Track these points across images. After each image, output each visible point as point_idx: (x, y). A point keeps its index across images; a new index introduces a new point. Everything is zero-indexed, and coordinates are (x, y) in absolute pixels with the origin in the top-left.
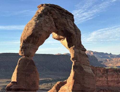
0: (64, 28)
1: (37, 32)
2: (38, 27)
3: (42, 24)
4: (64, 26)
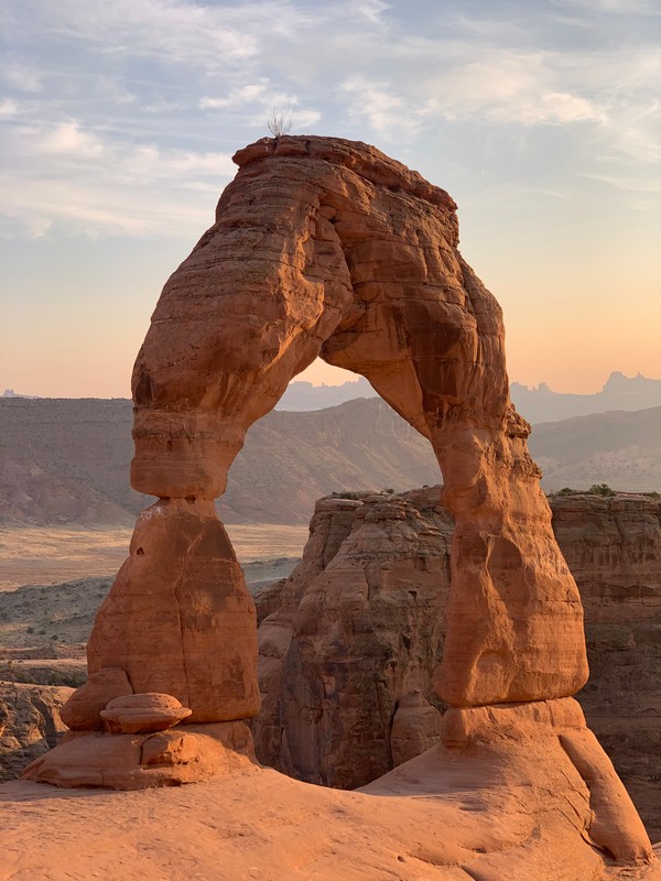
1: (251, 335)
4: (406, 280)
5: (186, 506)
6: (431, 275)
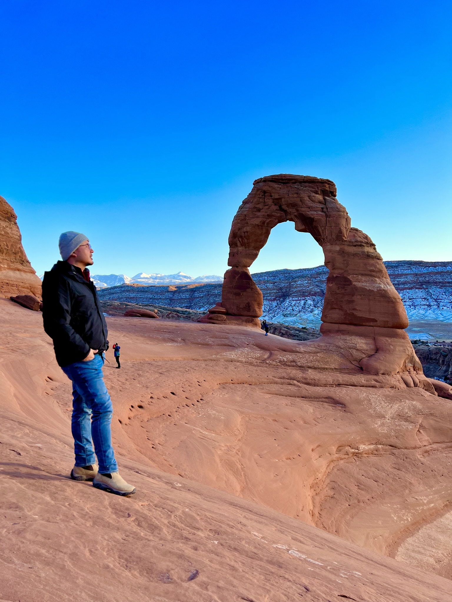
0: (297, 210)
1: (239, 229)
2: (239, 221)
3: (245, 215)
4: (295, 207)
5: (236, 269)
6: (303, 204)
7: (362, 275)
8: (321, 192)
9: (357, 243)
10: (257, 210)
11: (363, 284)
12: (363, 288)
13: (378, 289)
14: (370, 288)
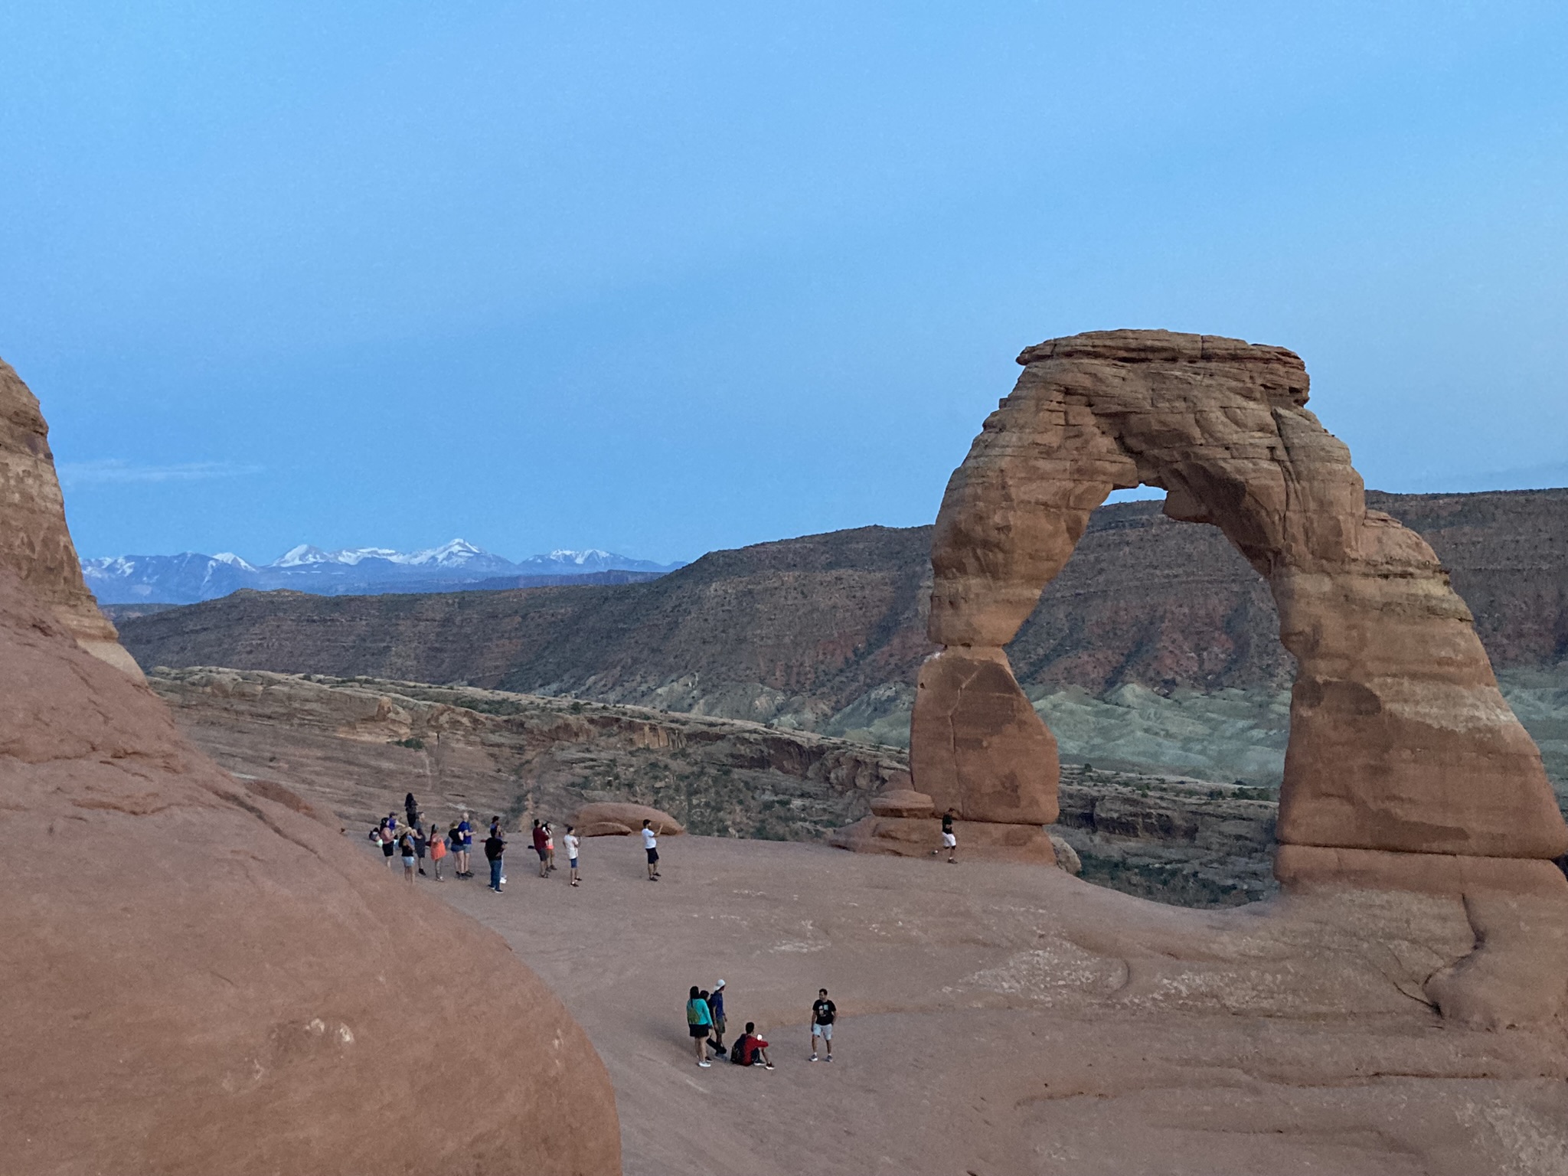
0: (1186, 456)
4: (1179, 444)
5: (961, 651)
6: (1207, 436)
7: (1414, 676)
8: (1261, 392)
9: (1390, 567)
10: (1041, 453)
11: (1419, 708)
12: (1418, 723)
13: (1470, 725)
14: (1444, 723)
